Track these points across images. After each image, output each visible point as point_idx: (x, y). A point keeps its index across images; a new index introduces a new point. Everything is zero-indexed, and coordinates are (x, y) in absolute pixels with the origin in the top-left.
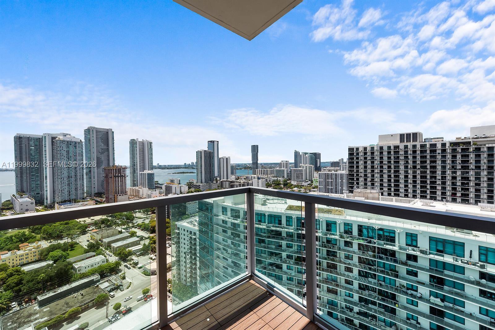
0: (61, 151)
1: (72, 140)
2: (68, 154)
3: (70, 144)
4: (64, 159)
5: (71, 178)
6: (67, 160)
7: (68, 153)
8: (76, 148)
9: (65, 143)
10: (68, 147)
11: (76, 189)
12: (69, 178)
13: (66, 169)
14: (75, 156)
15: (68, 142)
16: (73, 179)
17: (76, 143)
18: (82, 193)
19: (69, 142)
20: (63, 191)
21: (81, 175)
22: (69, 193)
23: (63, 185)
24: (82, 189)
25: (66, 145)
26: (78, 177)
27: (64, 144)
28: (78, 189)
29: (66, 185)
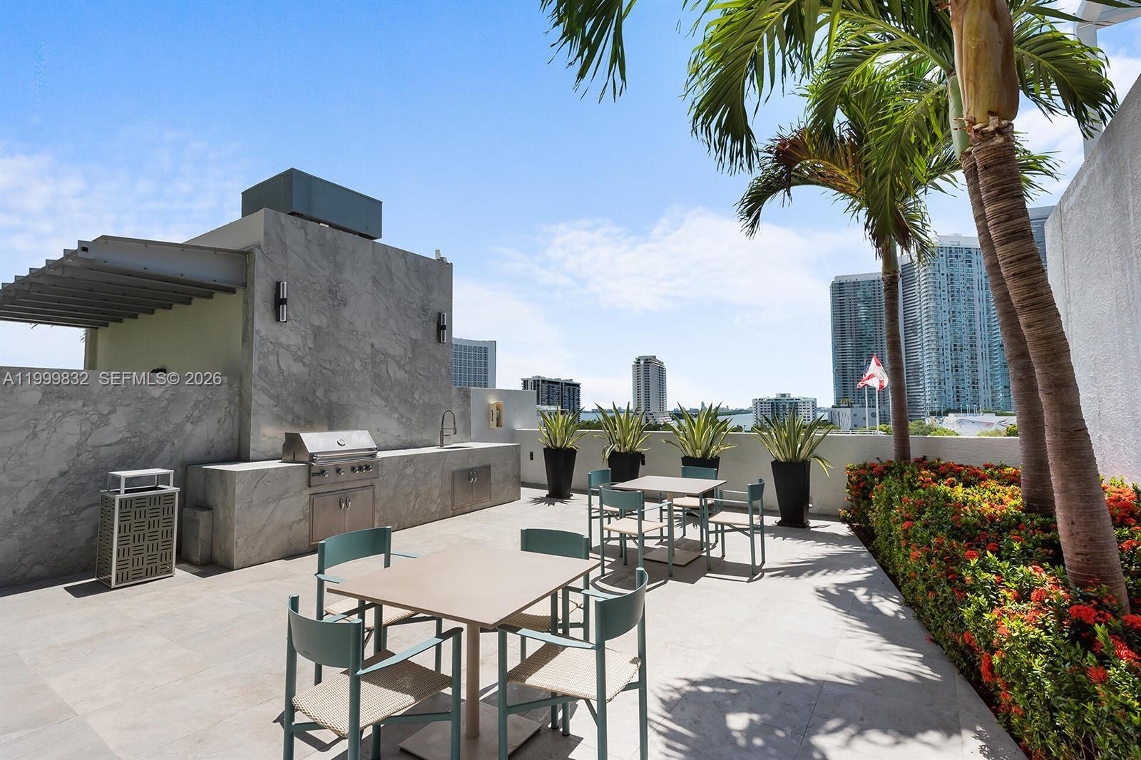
0: (934, 274)
1: (961, 244)
2: (952, 283)
3: (956, 256)
4: (942, 297)
5: (961, 350)
6: (950, 299)
7: (952, 279)
8: (970, 266)
9: (944, 253)
10: (951, 265)
11: (973, 383)
12: (955, 350)
13: (948, 324)
14: (968, 288)
15: (951, 252)
16: (966, 355)
17: (970, 252)
18: (990, 400)
19: (953, 250)
20: (942, 384)
21: (987, 346)
22: (958, 392)
23: (942, 369)
24: (989, 388)
25: (947, 258)
26: (979, 351)
27: (942, 256)
28: (981, 384)
29: (950, 371)
